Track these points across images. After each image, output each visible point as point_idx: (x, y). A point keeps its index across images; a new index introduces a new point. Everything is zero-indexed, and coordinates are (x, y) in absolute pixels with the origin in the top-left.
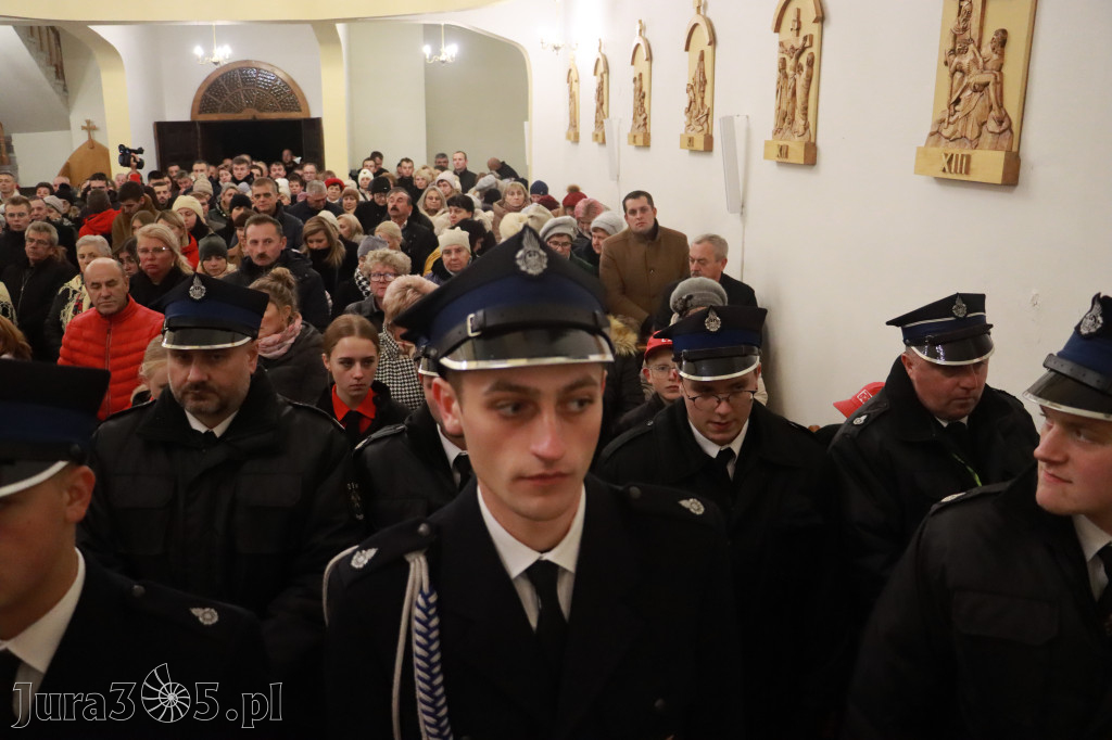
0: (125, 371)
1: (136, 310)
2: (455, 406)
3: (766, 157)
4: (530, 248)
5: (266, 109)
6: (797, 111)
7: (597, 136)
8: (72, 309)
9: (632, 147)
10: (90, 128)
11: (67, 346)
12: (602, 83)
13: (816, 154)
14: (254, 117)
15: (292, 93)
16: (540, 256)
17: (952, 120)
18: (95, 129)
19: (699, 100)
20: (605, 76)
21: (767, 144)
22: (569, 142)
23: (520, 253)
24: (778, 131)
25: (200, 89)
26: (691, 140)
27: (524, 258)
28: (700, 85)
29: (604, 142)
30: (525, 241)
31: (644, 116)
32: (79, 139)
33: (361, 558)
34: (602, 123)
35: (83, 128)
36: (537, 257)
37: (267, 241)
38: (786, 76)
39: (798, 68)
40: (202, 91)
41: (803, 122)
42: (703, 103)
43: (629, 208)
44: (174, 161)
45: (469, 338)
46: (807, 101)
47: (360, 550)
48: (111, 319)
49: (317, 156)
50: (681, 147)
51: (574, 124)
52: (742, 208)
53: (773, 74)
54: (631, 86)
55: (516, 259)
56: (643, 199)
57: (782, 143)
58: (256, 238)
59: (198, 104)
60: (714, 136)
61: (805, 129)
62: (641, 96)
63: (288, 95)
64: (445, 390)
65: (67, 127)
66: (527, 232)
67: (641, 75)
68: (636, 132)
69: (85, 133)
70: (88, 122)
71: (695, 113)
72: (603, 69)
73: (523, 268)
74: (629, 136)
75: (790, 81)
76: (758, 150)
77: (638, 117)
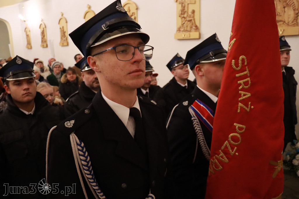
7: (43, 46)
9: (61, 46)
17: (183, 27)
20: (45, 29)
22: (27, 49)
29: (47, 47)
31: (66, 38)
34: (45, 41)
51: (29, 44)
54: (59, 30)
62: (63, 32)
67: (63, 27)
68: (63, 42)
72: (44, 26)
74: (60, 43)
77: (63, 38)
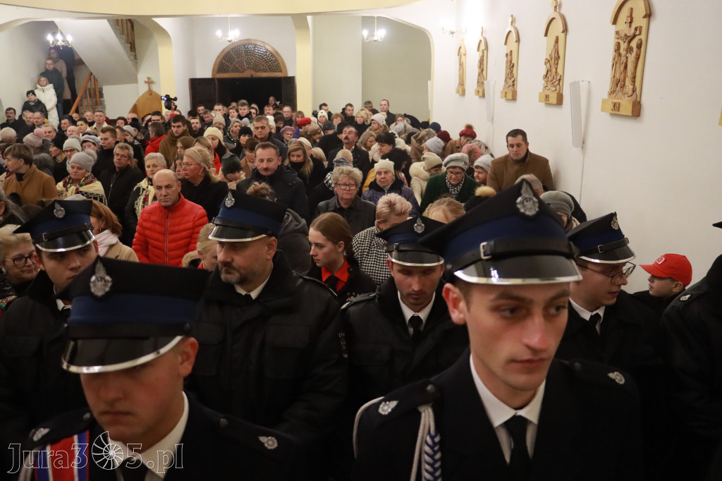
0: (178, 243)
1: (184, 204)
2: (462, 305)
3: (603, 110)
4: (527, 196)
5: (260, 71)
6: (627, 80)
7: (478, 92)
8: (142, 200)
9: (503, 100)
10: (149, 82)
11: (141, 226)
12: (483, 56)
13: (640, 109)
14: (252, 75)
15: (276, 60)
16: (534, 202)
18: (152, 82)
19: (554, 70)
20: (485, 52)
21: (604, 101)
22: (458, 95)
23: (519, 199)
24: (612, 92)
25: (218, 57)
26: (547, 97)
27: (522, 203)
28: (555, 59)
29: (483, 96)
30: (523, 191)
31: (513, 79)
32: (143, 89)
33: (386, 408)
34: (482, 83)
35: (146, 82)
36: (532, 202)
37: (269, 160)
38: (620, 55)
39: (629, 50)
40: (220, 59)
41: (631, 87)
42: (556, 72)
43: (510, 143)
44: (201, 104)
45: (481, 260)
46: (635, 72)
47: (385, 400)
48: (170, 210)
49: (292, 102)
50: (540, 101)
51: (462, 83)
52: (583, 144)
53: (611, 53)
54: (505, 59)
55: (517, 204)
56: (520, 137)
57: (615, 101)
58: (263, 157)
59: (216, 67)
60: (564, 94)
61: (633, 92)
62: (511, 66)
63: (273, 61)
64: (454, 293)
65: (135, 81)
66: (525, 184)
67: (511, 51)
68: (506, 90)
69: (147, 86)
70: (149, 78)
71: (550, 79)
72: (484, 47)
73: (522, 210)
74: (502, 92)
75: (623, 59)
76: (597, 104)
77: (508, 80)
